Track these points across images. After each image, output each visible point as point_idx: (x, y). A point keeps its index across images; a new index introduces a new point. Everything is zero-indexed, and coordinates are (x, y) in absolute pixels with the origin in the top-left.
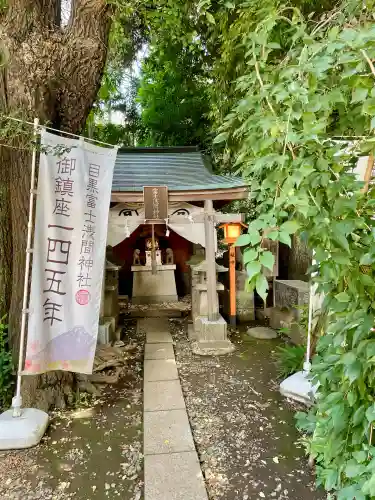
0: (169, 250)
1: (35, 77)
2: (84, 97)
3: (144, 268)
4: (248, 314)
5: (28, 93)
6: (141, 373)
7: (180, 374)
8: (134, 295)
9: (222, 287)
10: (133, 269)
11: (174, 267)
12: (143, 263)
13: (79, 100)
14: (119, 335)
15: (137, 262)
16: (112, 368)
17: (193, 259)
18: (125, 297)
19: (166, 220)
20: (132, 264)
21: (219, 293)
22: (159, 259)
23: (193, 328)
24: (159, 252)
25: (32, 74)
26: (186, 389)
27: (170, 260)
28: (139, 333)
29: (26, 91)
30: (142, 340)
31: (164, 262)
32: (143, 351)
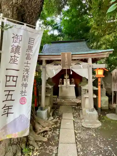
0: (73, 79)
1: (12, 3)
2: (35, 13)
3: (63, 86)
4: (106, 107)
5: (9, 11)
6: (58, 136)
7: (76, 139)
8: (59, 95)
9: (95, 96)
10: (59, 86)
11: (74, 85)
12: (63, 83)
13: (32, 14)
14: (51, 114)
15: (61, 83)
16: (46, 131)
17: (82, 83)
18: (56, 96)
19: (71, 67)
20: (59, 84)
21: (94, 99)
22: (69, 82)
23: (82, 113)
24: (69, 80)
25: (11, 2)
26: (79, 150)
27: (73, 82)
28: (60, 113)
29: (8, 10)
30: (60, 117)
31: (71, 83)
32: (60, 123)
